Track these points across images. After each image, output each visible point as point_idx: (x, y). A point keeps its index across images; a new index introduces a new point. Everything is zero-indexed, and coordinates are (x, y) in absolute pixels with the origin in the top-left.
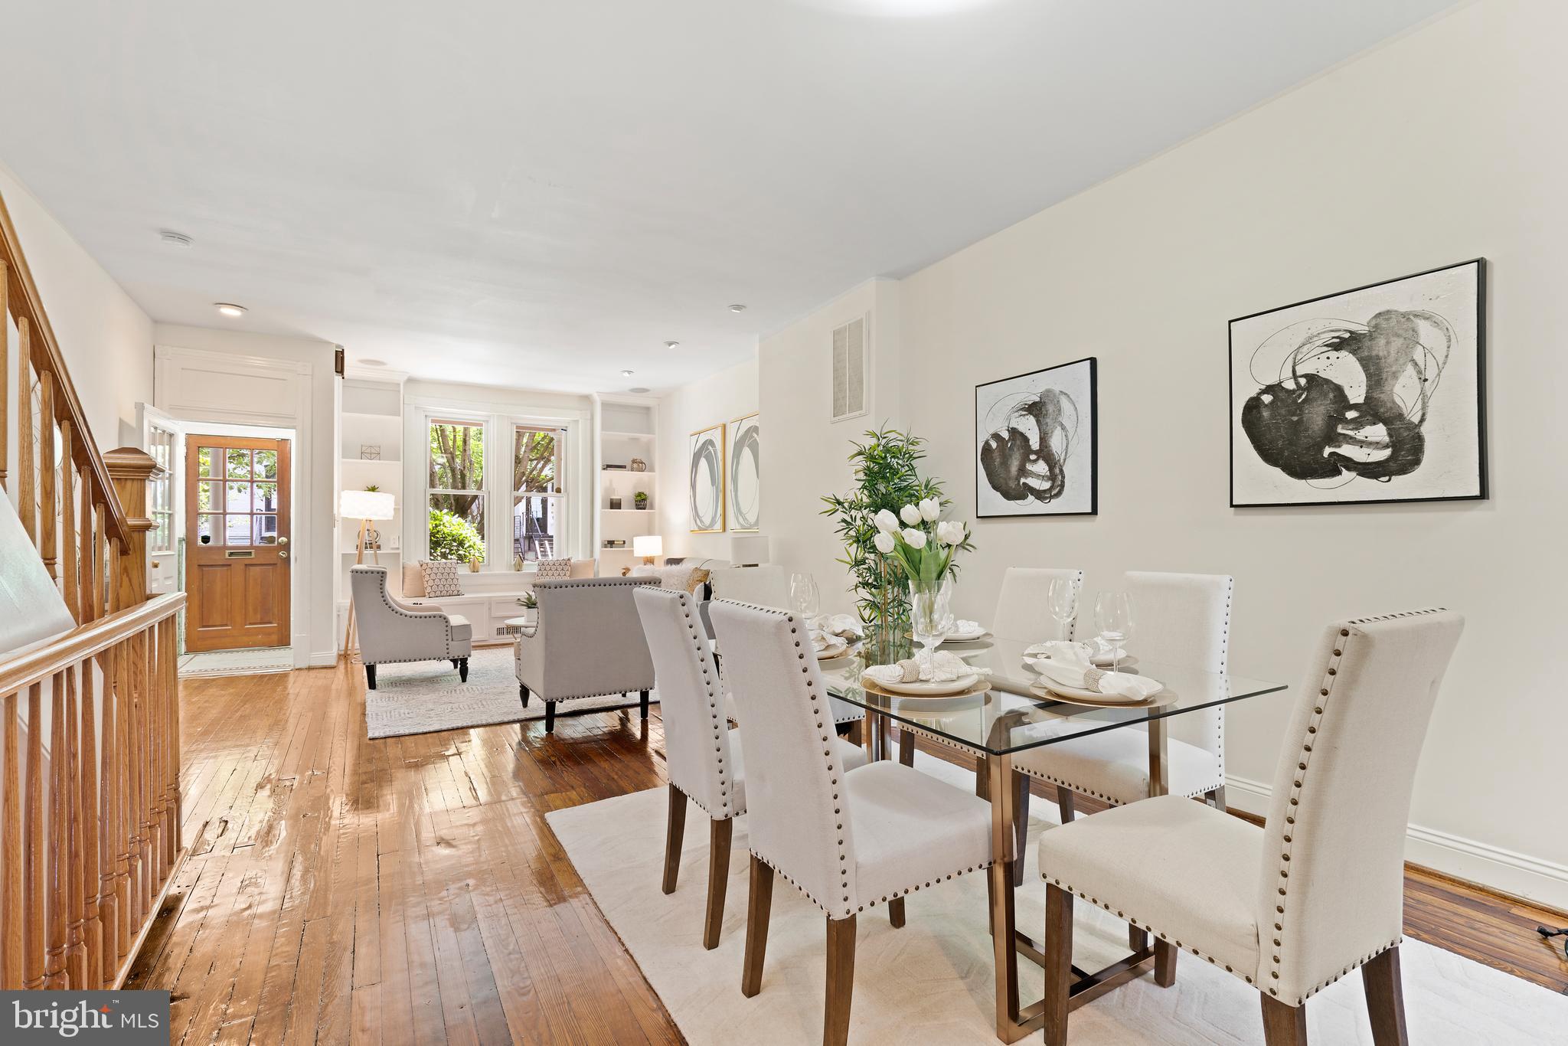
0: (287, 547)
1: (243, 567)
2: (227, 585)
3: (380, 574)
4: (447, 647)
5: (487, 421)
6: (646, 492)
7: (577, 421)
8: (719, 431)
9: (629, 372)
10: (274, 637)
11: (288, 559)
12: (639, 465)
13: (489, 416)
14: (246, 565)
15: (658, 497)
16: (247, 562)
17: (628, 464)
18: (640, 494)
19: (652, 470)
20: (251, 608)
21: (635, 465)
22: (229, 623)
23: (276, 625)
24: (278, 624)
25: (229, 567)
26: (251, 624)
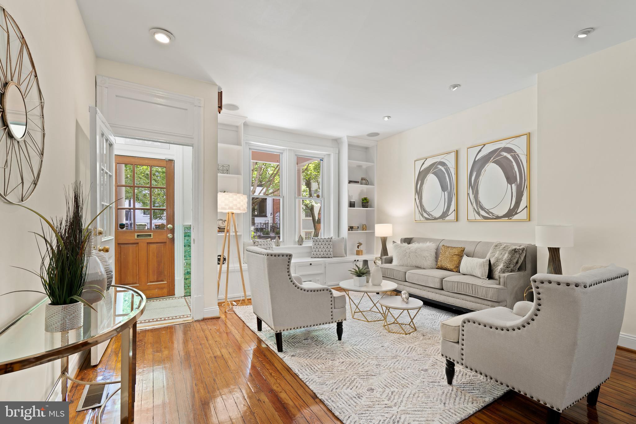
0: (172, 231)
1: (146, 244)
2: (136, 257)
3: (288, 256)
4: (331, 314)
5: (282, 153)
6: (369, 198)
7: (329, 155)
8: (453, 155)
9: (389, 117)
10: (165, 291)
11: (173, 239)
12: (365, 181)
13: (284, 150)
14: (148, 243)
15: (376, 200)
16: (148, 241)
17: (359, 180)
18: (365, 199)
19: (372, 184)
20: (151, 272)
21: (364, 181)
22: (137, 282)
23: (166, 282)
24: (167, 282)
25: (137, 245)
26: (151, 282)
